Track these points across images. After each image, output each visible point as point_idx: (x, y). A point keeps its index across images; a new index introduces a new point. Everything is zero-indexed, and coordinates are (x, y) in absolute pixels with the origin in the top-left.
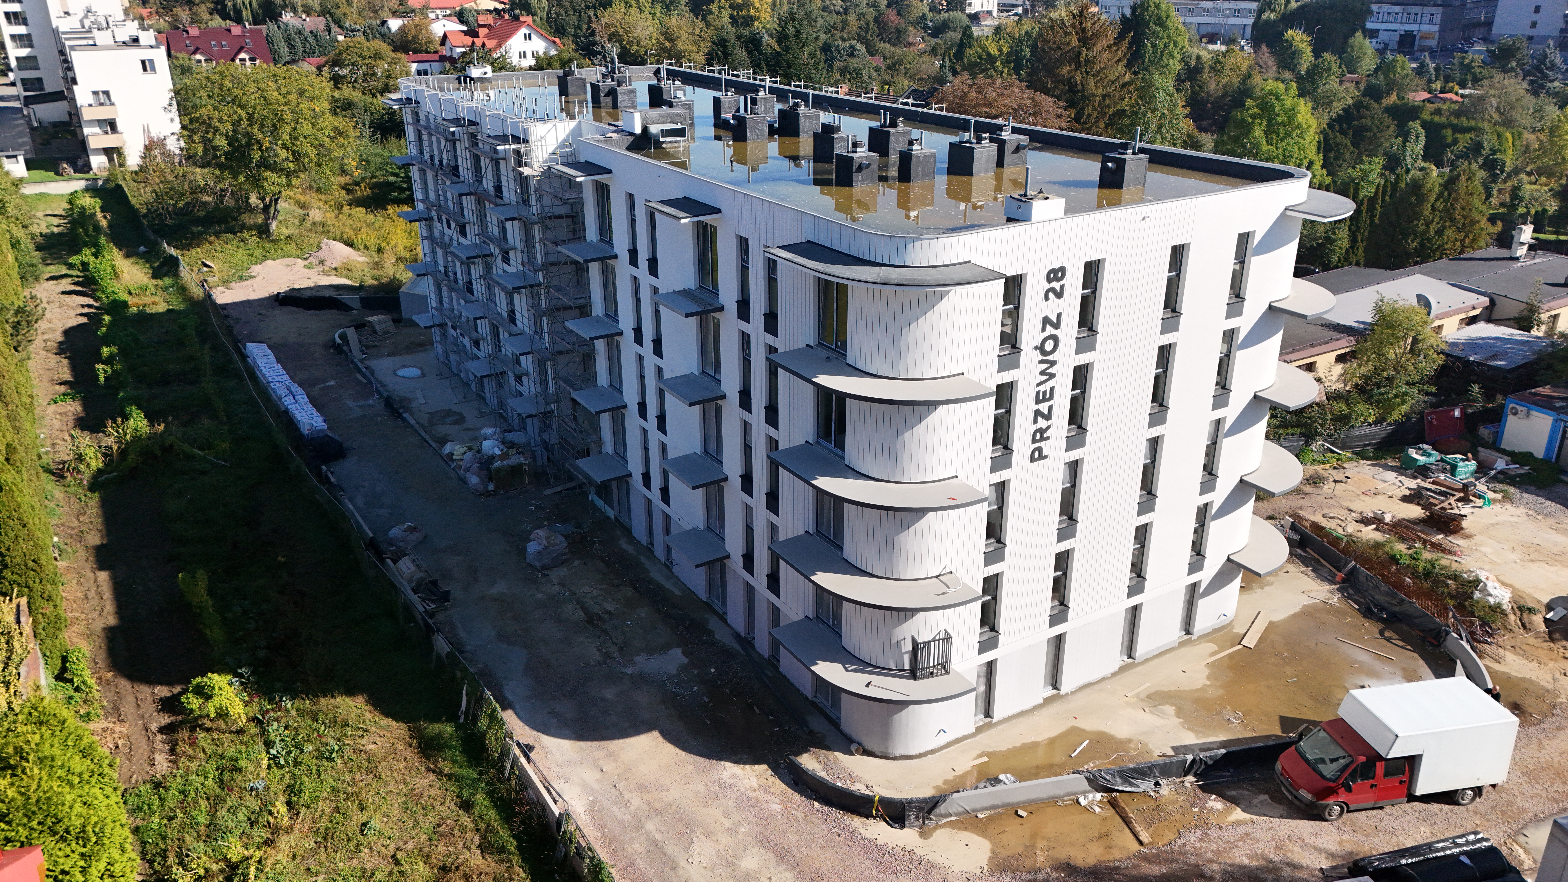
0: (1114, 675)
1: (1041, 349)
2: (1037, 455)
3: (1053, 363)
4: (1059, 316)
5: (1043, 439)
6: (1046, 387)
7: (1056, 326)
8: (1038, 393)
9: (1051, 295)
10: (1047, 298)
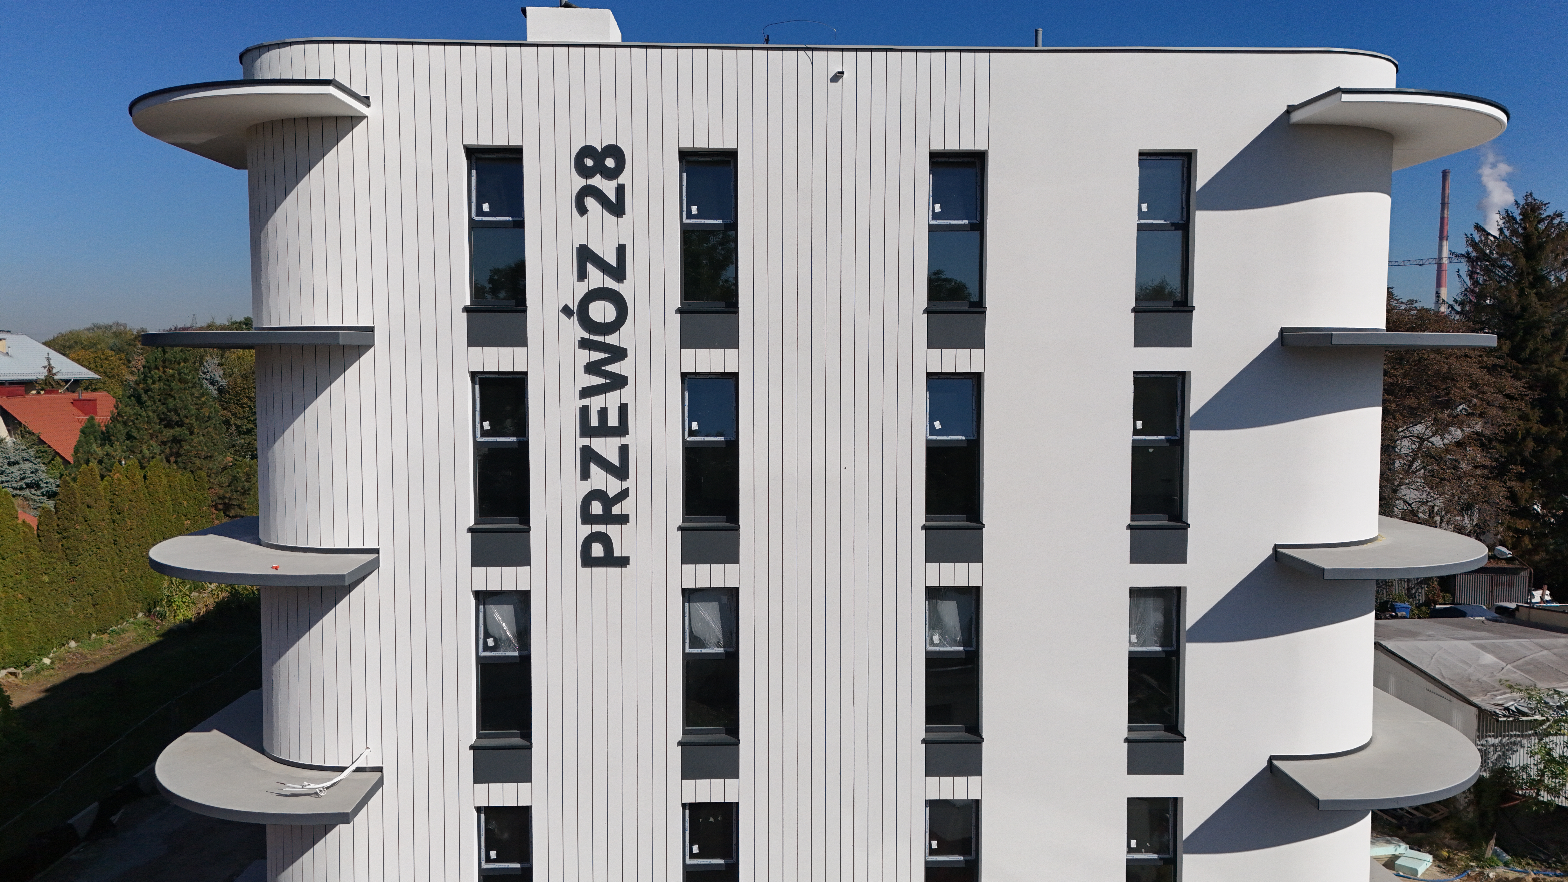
1: (582, 314)
2: (597, 550)
3: (619, 354)
4: (621, 252)
5: (608, 518)
6: (611, 402)
7: (618, 272)
8: (585, 412)
9: (591, 202)
10: (582, 210)
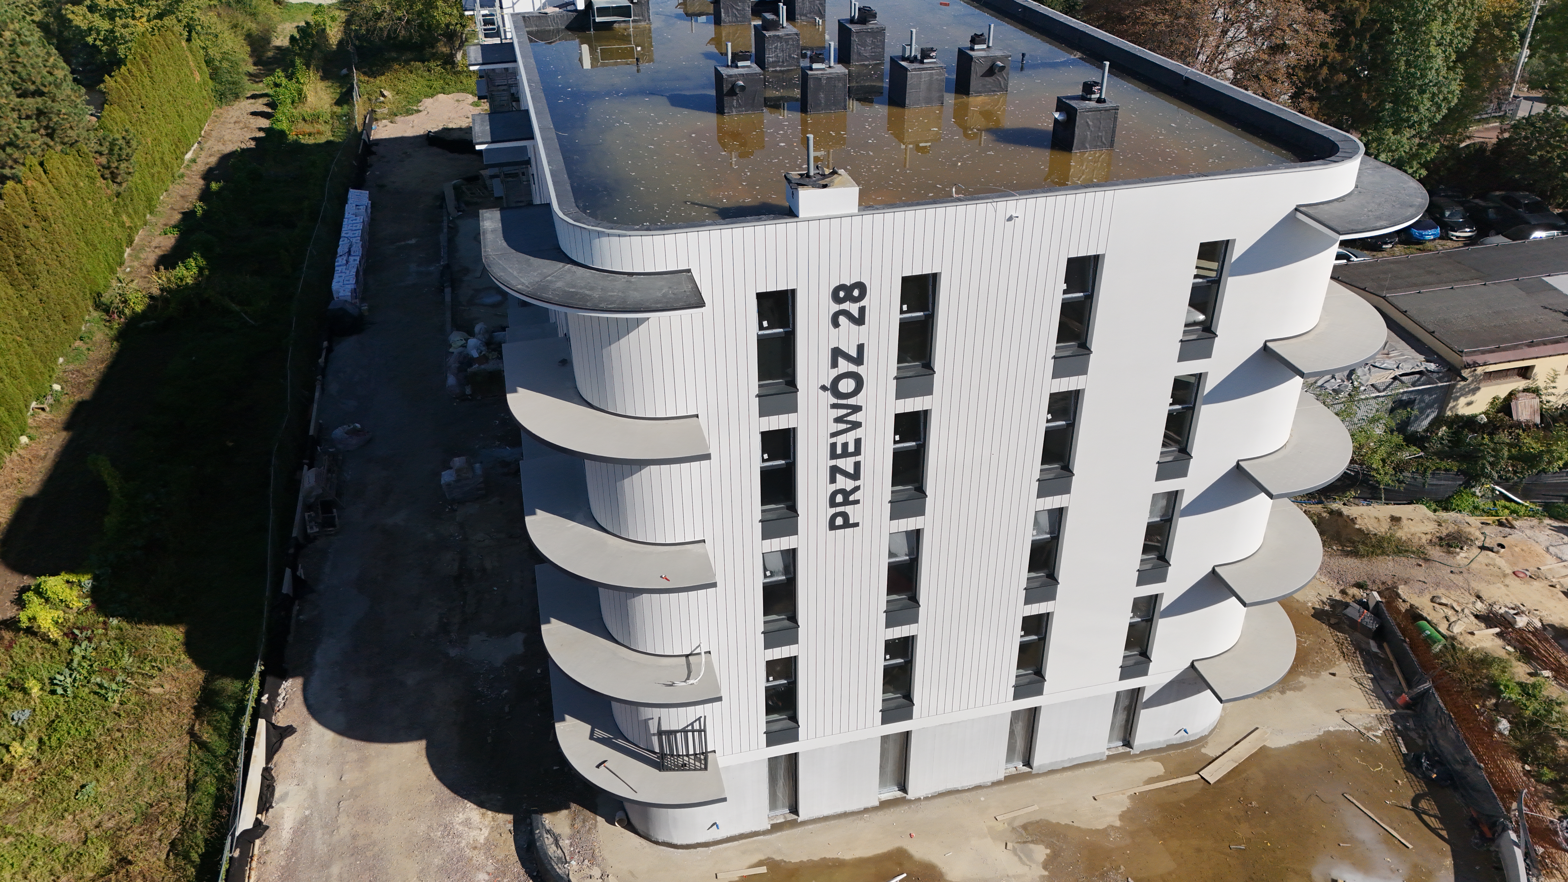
0: (995, 784)
1: (833, 388)
2: (839, 521)
3: (857, 409)
4: (861, 348)
5: (846, 502)
6: (850, 438)
7: (858, 360)
8: (833, 446)
9: (842, 319)
10: (836, 324)
